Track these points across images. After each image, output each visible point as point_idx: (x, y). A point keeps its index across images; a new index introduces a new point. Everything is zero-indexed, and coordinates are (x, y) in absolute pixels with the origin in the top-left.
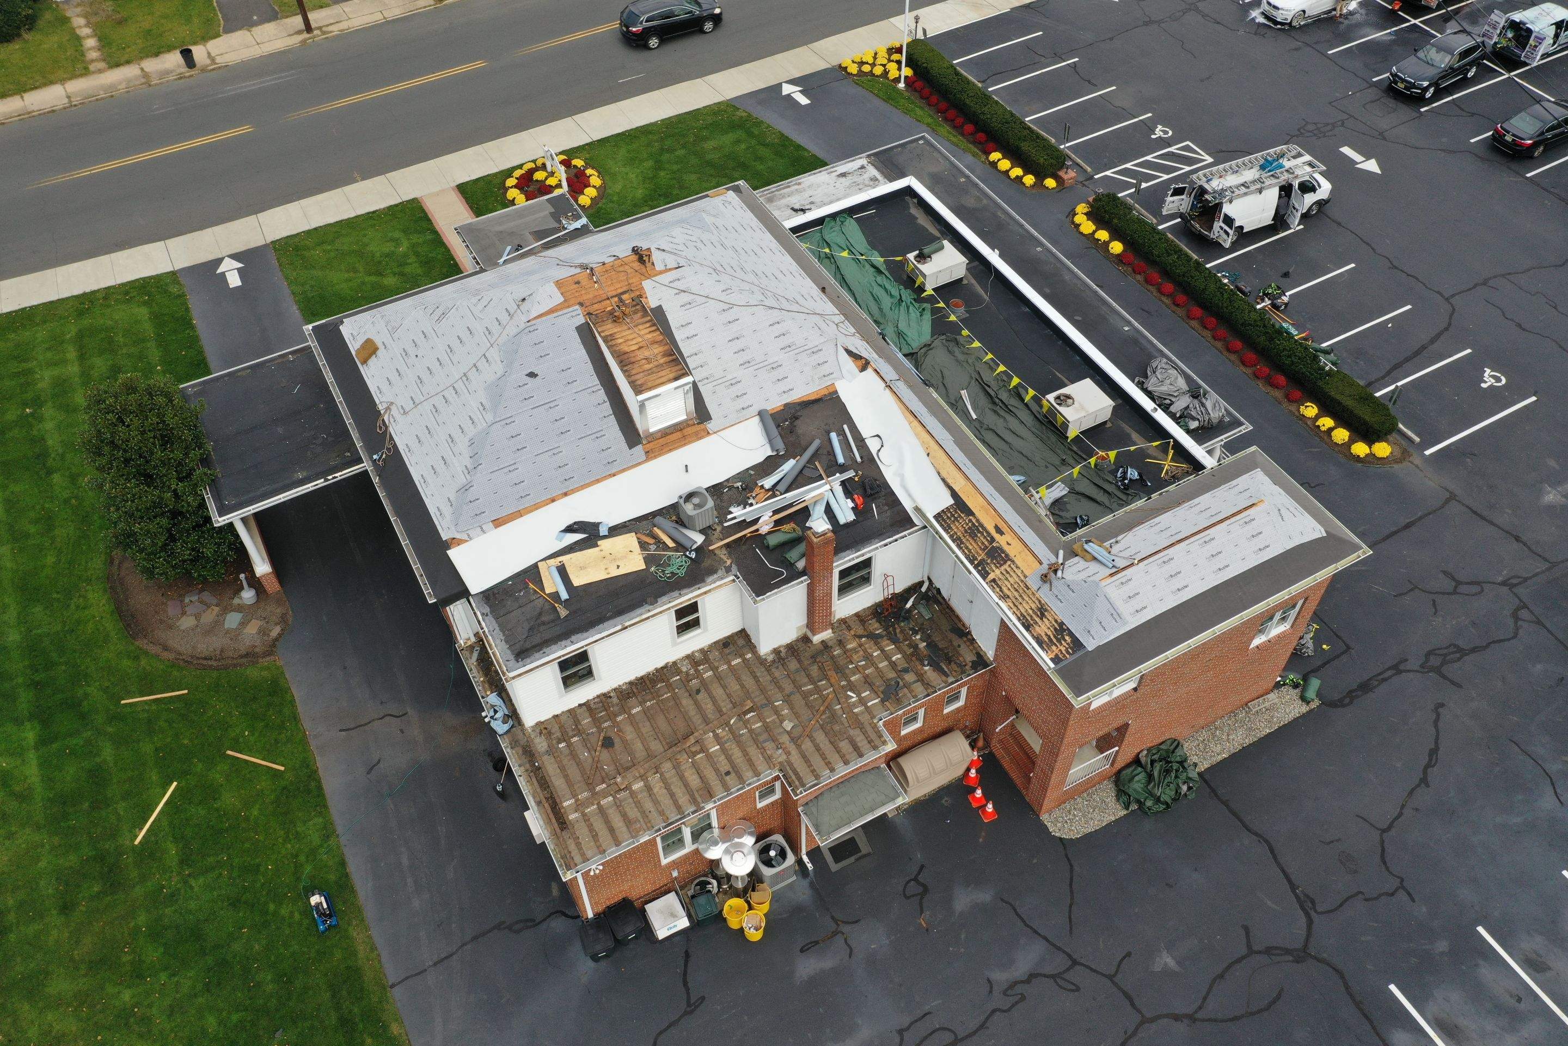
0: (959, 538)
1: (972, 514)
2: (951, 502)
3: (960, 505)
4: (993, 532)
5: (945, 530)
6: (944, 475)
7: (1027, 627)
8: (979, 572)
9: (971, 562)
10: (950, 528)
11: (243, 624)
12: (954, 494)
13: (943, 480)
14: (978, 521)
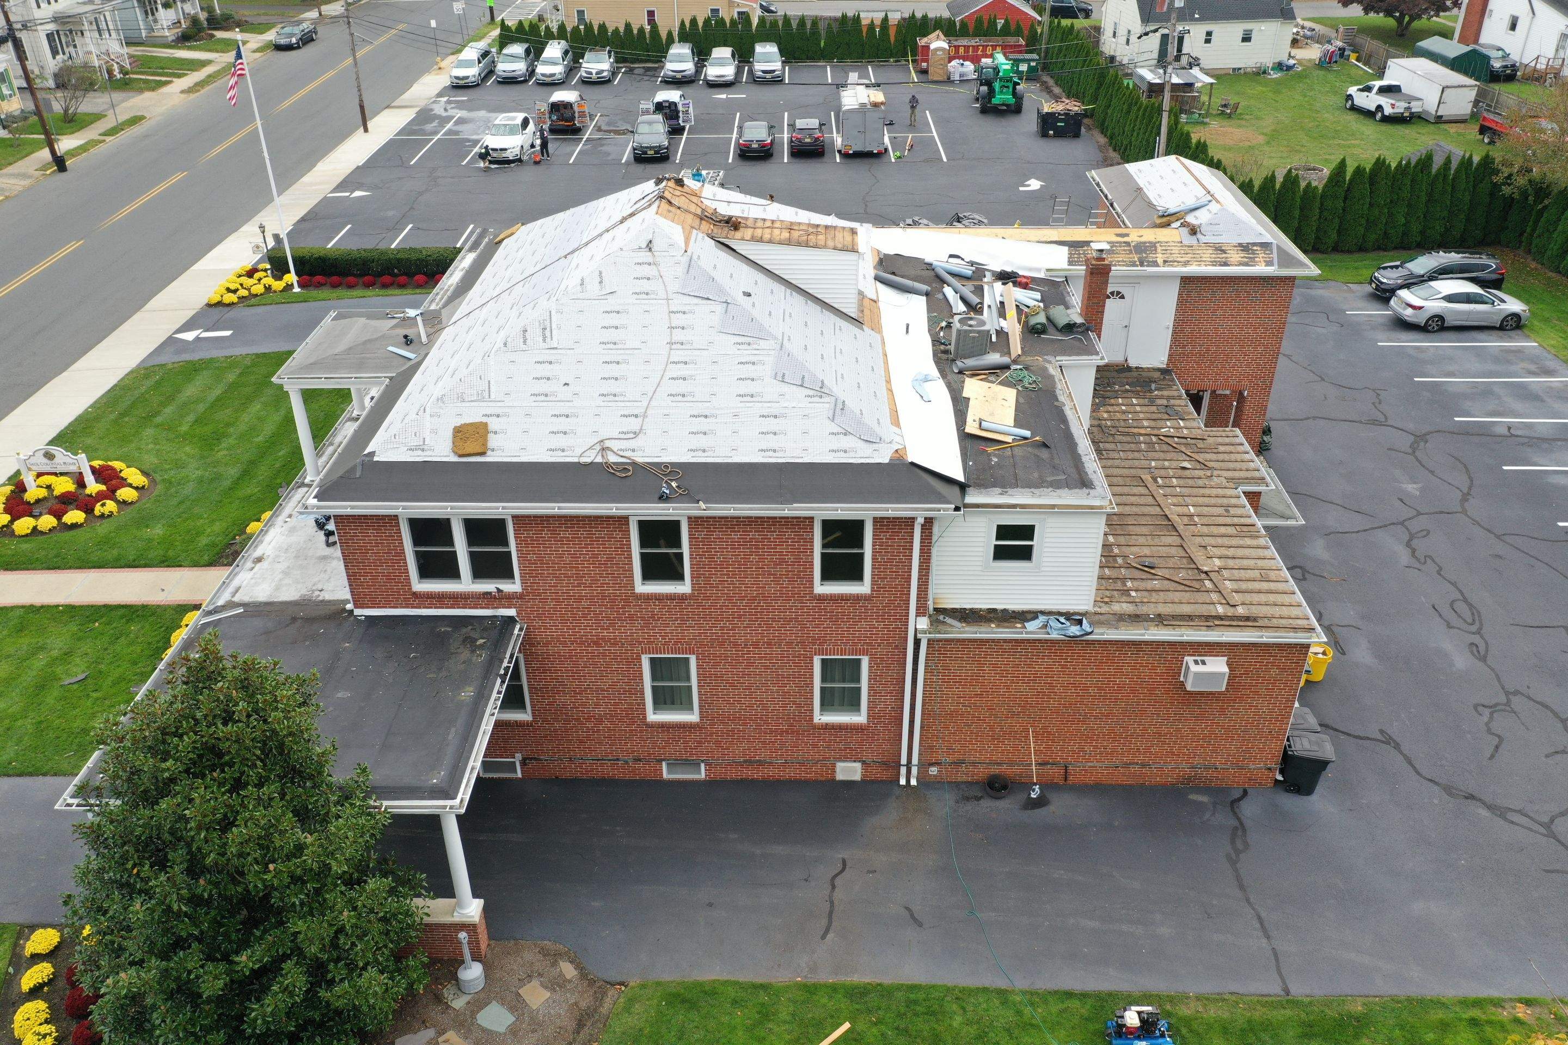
2: (1065, 248)
3: (1073, 245)
4: (1120, 239)
6: (1034, 239)
7: (1226, 265)
8: (1148, 266)
9: (1135, 265)
11: (516, 1005)
12: (1060, 243)
13: (1042, 242)
14: (1100, 242)
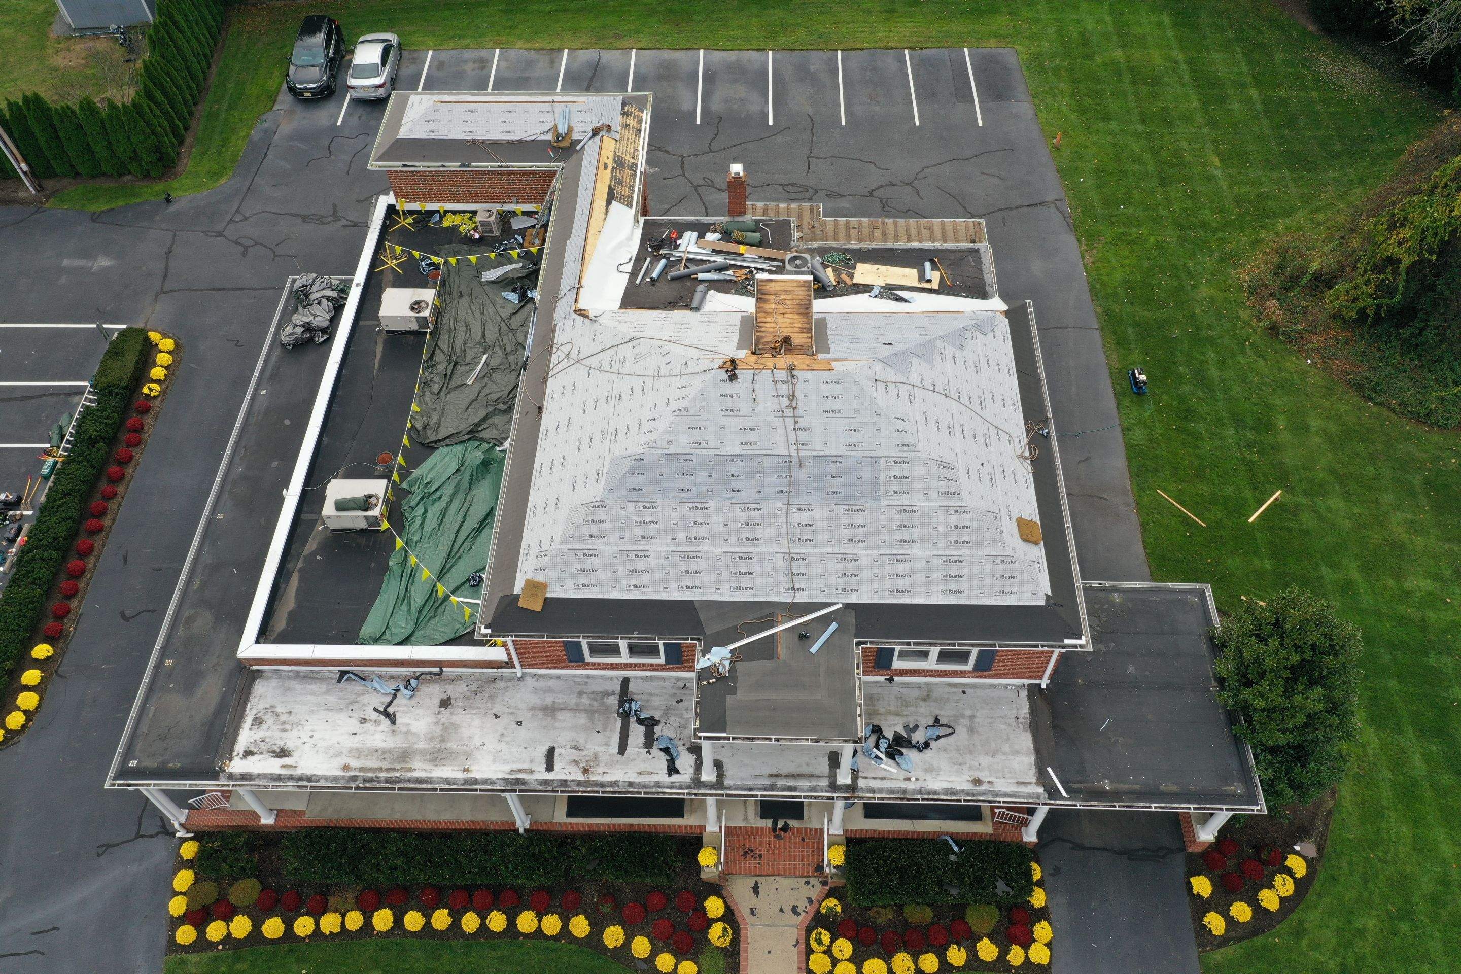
0: (629, 188)
1: (610, 186)
2: (614, 202)
3: (611, 197)
4: (609, 169)
5: (632, 200)
6: (603, 216)
7: (639, 131)
8: (636, 168)
9: (635, 176)
10: (628, 197)
12: (609, 203)
13: (606, 214)
14: (611, 181)
